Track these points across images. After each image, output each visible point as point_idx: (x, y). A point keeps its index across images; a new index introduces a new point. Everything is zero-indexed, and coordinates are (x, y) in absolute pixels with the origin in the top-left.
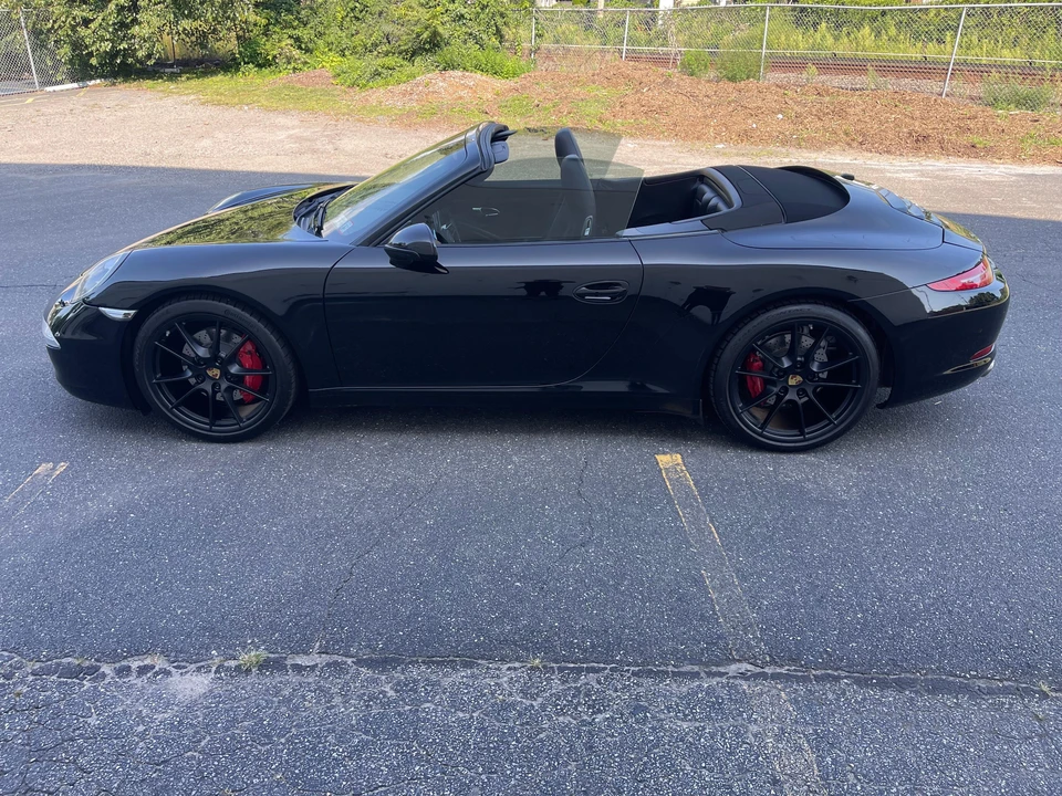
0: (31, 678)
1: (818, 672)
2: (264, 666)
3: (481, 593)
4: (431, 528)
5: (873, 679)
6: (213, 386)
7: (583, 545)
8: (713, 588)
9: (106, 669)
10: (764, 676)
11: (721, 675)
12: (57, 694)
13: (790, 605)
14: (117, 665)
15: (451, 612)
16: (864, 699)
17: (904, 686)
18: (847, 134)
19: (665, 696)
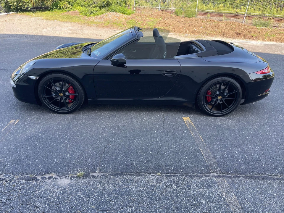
0: (17, 181)
1: (234, 175)
2: (84, 176)
3: (141, 155)
4: (125, 137)
5: (248, 176)
6: (61, 98)
7: (167, 142)
8: (203, 153)
9: (39, 178)
10: (220, 176)
11: (209, 176)
12: (25, 185)
13: (224, 157)
14: (42, 177)
15: (134, 160)
16: (247, 182)
17: (256, 178)
18: (219, 33)
19: (195, 182)
